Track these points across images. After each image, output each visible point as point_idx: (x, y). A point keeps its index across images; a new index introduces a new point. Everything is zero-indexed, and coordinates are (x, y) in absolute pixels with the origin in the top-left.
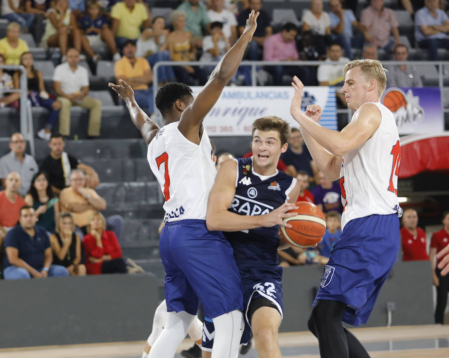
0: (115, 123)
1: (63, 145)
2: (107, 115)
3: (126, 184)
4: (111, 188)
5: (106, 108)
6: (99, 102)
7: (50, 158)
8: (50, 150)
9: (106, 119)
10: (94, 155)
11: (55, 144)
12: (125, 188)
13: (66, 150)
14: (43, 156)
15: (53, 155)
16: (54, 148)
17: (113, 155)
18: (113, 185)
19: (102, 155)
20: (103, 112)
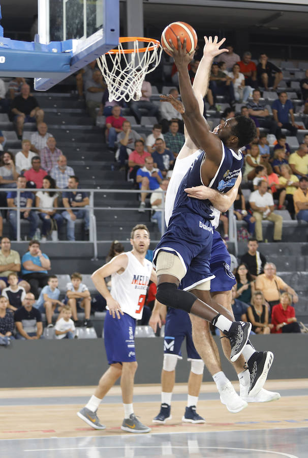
0: (291, 232)
1: (257, 246)
2: (287, 226)
3: (299, 273)
4: (289, 275)
5: (285, 221)
6: (281, 217)
7: (247, 254)
8: (248, 249)
9: (285, 228)
10: (278, 252)
11: (251, 245)
12: (298, 275)
13: (258, 250)
14: (243, 253)
15: (250, 252)
16: (251, 248)
17: (290, 253)
18: (290, 273)
19: (283, 253)
20: (284, 224)
